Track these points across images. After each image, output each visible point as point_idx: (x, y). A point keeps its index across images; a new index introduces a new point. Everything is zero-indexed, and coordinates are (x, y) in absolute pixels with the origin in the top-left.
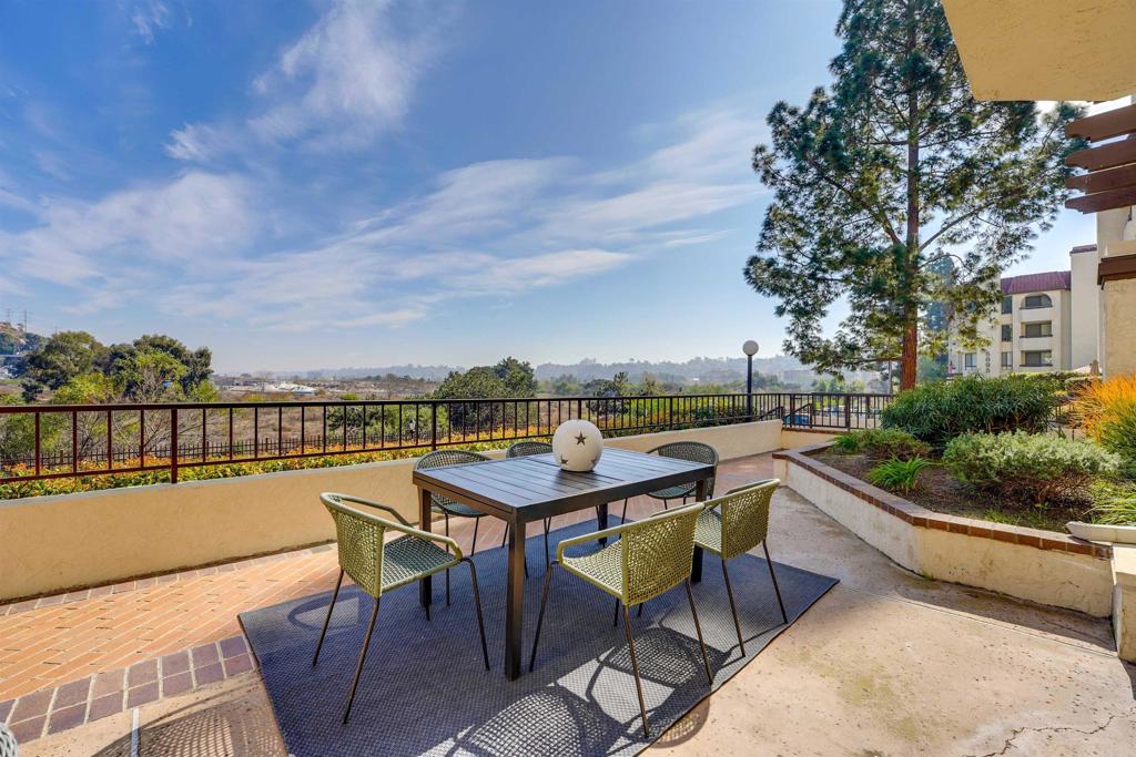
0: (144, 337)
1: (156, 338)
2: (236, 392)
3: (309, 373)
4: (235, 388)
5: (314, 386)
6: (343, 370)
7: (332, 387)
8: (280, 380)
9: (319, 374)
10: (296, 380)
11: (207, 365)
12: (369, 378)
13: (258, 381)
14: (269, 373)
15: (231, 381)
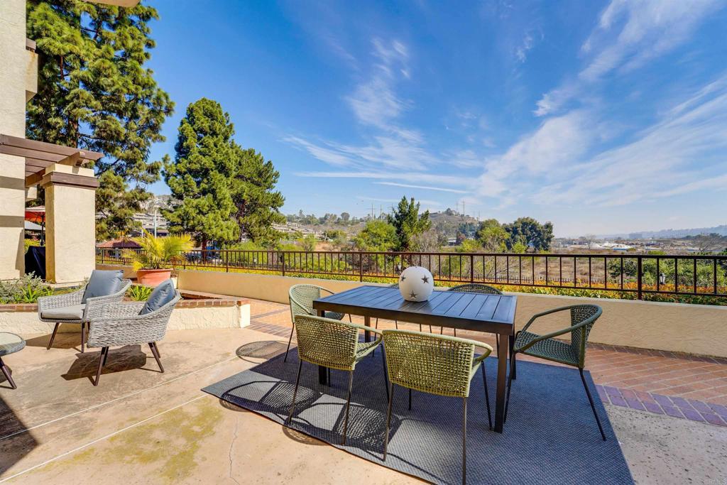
0: (519, 219)
1: (524, 219)
2: (570, 249)
3: (631, 235)
4: (573, 246)
6: (663, 231)
7: (648, 245)
8: (605, 240)
9: (640, 235)
10: (618, 241)
11: (550, 232)
12: (688, 238)
13: (589, 242)
14: (594, 236)
15: (570, 242)
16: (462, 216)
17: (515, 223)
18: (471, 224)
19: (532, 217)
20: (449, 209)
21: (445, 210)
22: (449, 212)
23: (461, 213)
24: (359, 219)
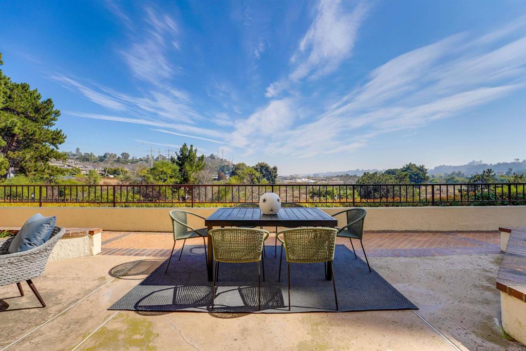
0: (259, 163)
1: (261, 163)
2: (286, 182)
3: (314, 174)
4: (287, 181)
5: (315, 180)
6: (328, 173)
7: (322, 180)
8: (303, 177)
9: (318, 175)
10: (309, 178)
11: (276, 172)
12: (338, 176)
13: (295, 178)
14: (297, 175)
15: (285, 178)
16: (222, 160)
17: (257, 166)
18: (227, 166)
19: (266, 162)
20: (212, 154)
21: (209, 155)
22: (212, 157)
23: (221, 158)
24: (138, 158)
